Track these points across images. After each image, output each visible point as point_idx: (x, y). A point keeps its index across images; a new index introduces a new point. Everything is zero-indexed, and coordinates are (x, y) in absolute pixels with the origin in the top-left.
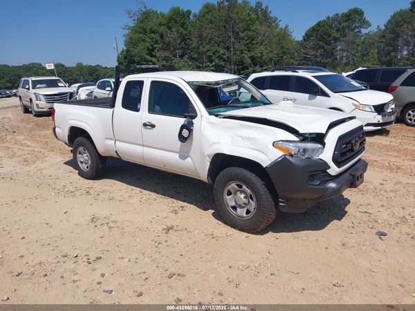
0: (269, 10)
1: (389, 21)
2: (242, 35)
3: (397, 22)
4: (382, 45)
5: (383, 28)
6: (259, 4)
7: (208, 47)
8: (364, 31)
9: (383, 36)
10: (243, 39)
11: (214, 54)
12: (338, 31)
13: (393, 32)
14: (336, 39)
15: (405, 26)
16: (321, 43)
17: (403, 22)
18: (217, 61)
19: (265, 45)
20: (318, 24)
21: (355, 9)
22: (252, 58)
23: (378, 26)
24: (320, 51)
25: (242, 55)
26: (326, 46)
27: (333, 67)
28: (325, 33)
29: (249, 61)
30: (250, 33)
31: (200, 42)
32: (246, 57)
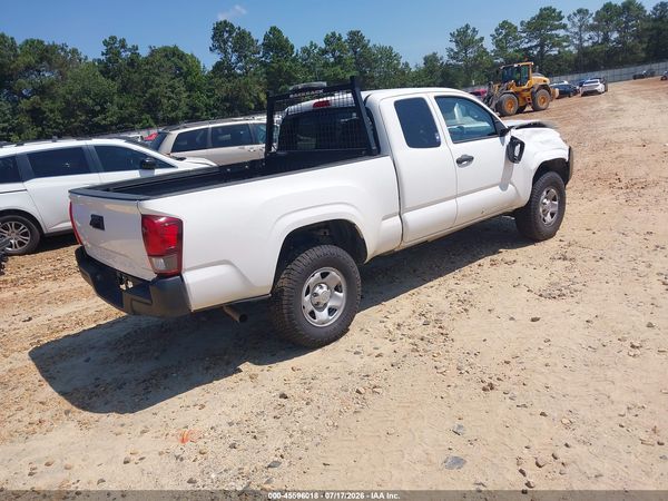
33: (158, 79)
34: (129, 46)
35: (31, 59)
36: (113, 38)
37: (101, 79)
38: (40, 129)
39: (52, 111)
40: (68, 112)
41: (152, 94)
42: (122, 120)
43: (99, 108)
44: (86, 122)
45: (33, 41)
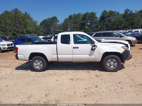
0: (30, 15)
1: (64, 21)
2: (22, 23)
3: (66, 21)
4: (63, 27)
5: (63, 23)
6: (26, 13)
7: (9, 27)
8: (58, 23)
9: (63, 25)
10: (22, 24)
11: (12, 29)
12: (50, 23)
13: (66, 24)
14: (50, 25)
15: (69, 22)
16: (46, 26)
17: (68, 22)
18: (13, 32)
19: (30, 27)
20: (44, 20)
21: (54, 17)
22: (27, 31)
23: (62, 22)
24: (46, 29)
25: (23, 30)
26: (48, 27)
27: (51, 34)
28: (47, 23)
29: (26, 32)
30: (25, 22)
31: (6, 25)
32: (25, 31)
33: (135, 18)
34: (131, 11)
35: (109, 14)
36: (127, 9)
37: (122, 18)
38: (107, 28)
39: (110, 25)
40: (113, 25)
41: (133, 22)
42: (124, 27)
43: (119, 24)
44: (116, 27)
45: (110, 11)
